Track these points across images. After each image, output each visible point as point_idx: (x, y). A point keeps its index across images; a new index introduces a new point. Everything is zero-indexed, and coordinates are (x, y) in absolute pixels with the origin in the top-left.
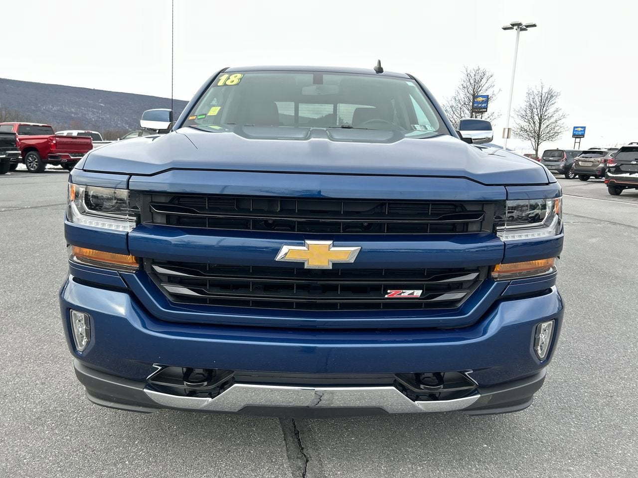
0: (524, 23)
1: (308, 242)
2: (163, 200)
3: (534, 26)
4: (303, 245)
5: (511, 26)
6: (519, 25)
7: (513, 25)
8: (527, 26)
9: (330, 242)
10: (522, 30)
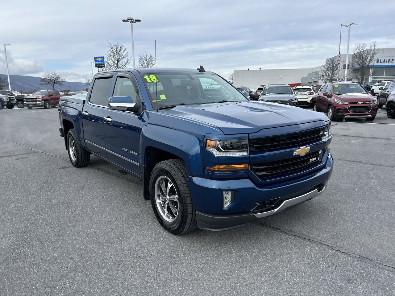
0: (134, 19)
1: (301, 147)
2: (254, 141)
3: (140, 21)
4: (299, 148)
5: (127, 20)
6: (132, 20)
7: (129, 19)
8: (136, 21)
9: (305, 147)
10: (134, 22)
